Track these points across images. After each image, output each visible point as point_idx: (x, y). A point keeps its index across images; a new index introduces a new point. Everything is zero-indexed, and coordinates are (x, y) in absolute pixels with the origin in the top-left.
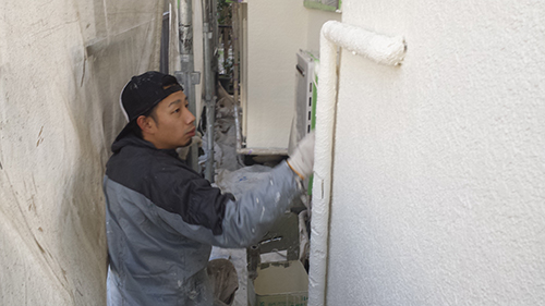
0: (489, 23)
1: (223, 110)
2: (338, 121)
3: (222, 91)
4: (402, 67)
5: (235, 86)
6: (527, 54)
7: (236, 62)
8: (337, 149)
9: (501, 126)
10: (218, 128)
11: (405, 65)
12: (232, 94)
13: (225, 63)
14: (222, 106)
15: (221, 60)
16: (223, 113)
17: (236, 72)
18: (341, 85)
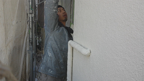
0: (111, 53)
1: (38, 55)
2: (73, 65)
3: (38, 50)
4: (90, 56)
5: (42, 49)
6: (121, 63)
7: (42, 42)
8: (73, 72)
9: (116, 78)
10: (37, 61)
11: (91, 56)
12: (41, 50)
13: (39, 42)
14: (38, 54)
15: (38, 41)
16: (38, 56)
17: (42, 45)
18: (73, 56)
